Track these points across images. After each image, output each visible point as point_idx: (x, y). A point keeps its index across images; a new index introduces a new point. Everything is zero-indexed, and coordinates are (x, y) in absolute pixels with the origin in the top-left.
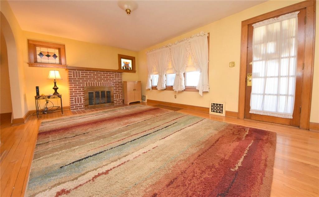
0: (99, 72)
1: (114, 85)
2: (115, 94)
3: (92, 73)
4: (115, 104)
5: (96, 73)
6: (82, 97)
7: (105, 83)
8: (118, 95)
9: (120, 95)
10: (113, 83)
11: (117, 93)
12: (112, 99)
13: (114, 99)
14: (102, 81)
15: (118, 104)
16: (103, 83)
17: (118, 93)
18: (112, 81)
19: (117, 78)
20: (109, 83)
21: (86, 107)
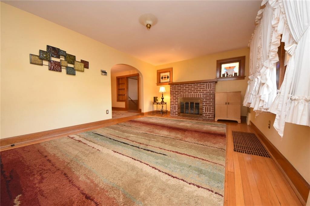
0: (190, 84)
1: (204, 96)
2: (205, 107)
3: (184, 86)
4: (204, 117)
5: (188, 86)
6: (177, 106)
7: (195, 94)
8: (208, 108)
9: (211, 109)
10: (203, 94)
11: (207, 106)
12: (200, 111)
13: (204, 111)
14: (192, 93)
15: (207, 118)
16: (193, 94)
17: (209, 106)
18: (202, 92)
19: (208, 88)
20: (199, 94)
21: (179, 114)
